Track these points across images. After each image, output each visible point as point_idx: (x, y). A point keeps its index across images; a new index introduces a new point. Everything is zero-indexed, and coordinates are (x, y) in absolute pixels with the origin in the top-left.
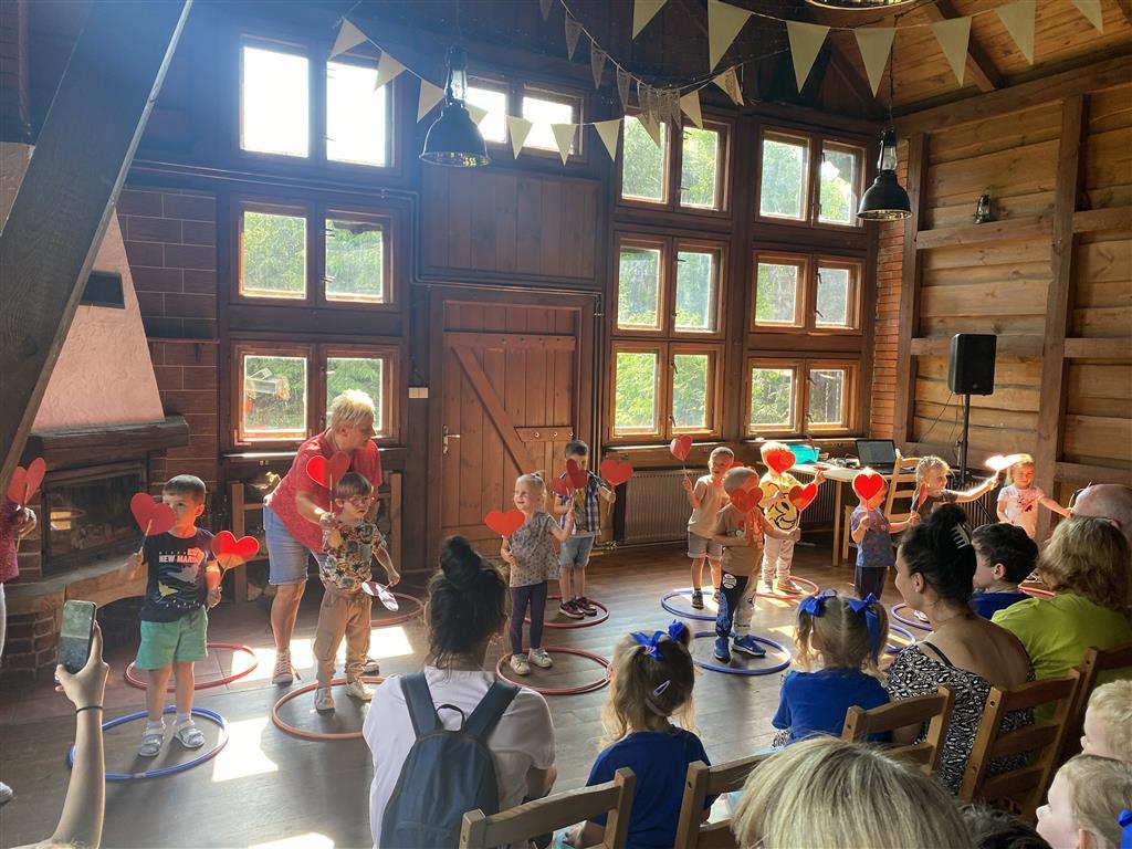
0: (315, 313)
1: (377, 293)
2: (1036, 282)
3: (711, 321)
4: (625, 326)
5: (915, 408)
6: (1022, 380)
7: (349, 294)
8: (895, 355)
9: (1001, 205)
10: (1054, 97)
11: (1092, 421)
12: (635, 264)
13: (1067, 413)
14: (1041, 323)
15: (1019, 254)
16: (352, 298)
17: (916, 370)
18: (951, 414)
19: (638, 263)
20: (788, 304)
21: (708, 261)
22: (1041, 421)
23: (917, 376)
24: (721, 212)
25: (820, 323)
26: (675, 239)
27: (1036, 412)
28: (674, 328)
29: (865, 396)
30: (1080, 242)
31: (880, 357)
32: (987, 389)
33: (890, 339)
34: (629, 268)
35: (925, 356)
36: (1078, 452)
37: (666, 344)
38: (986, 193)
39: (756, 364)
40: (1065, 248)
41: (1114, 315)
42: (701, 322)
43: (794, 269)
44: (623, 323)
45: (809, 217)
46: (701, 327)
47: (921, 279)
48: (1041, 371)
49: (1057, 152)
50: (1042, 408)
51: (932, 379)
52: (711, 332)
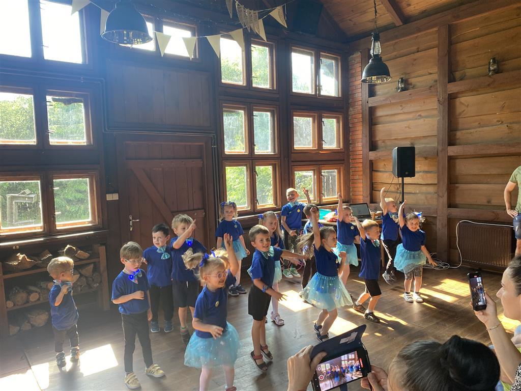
0: (43, 153)
1: (83, 139)
2: (430, 119)
3: (273, 147)
4: (229, 152)
5: (373, 186)
6: (426, 168)
7: (65, 141)
8: (361, 161)
9: (409, 82)
10: (433, 27)
11: (462, 186)
12: (231, 119)
13: (450, 184)
14: (435, 140)
15: (421, 106)
16: (67, 143)
17: (372, 168)
18: (392, 188)
19: (233, 118)
20: (308, 138)
21: (268, 116)
22: (438, 188)
23: (373, 170)
24: (273, 90)
25: (325, 146)
26: (251, 104)
27: (435, 184)
28: (254, 152)
29: (348, 183)
30: (451, 99)
31: (353, 162)
32: (412, 174)
33: (357, 153)
34: (228, 120)
35: (377, 160)
36: (457, 202)
37: (251, 161)
38: (402, 77)
39: (296, 169)
40: (444, 102)
41: (471, 133)
42: (267, 148)
43: (310, 119)
44: (227, 151)
45: (316, 92)
46: (267, 151)
47: (372, 122)
48: (436, 163)
49: (437, 54)
50: (438, 182)
51: (380, 172)
52: (273, 153)
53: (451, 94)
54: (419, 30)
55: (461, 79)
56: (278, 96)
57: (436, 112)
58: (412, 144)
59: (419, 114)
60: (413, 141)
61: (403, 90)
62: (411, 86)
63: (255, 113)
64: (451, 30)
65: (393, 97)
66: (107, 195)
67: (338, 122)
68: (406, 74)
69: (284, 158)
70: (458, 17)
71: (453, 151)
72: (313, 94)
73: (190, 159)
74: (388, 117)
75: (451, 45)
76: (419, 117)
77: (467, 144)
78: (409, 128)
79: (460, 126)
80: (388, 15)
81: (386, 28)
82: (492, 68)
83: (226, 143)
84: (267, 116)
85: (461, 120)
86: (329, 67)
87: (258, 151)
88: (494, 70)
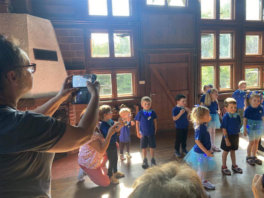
0: (112, 61)
1: (129, 54)
3: (231, 54)
4: (203, 58)
12: (206, 39)
16: (122, 56)
19: (207, 38)
20: (256, 48)
24: (233, 20)
26: (218, 30)
28: (219, 58)
34: (204, 40)
37: (217, 63)
39: (246, 67)
43: (258, 36)
45: (262, 19)
46: (228, 57)
52: (231, 58)
56: (236, 23)
63: (221, 35)
66: (140, 81)
69: (238, 61)
83: (202, 53)
84: (228, 36)
87: (221, 57)
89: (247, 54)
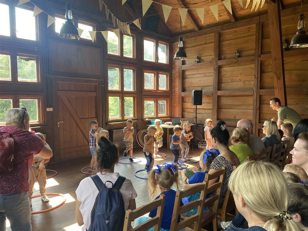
1: (35, 79)
2: (210, 77)
3: (133, 88)
5: (183, 110)
6: (208, 101)
8: (178, 97)
9: (201, 59)
10: (212, 33)
11: (224, 110)
13: (218, 109)
14: (212, 87)
15: (206, 71)
16: (26, 81)
17: (183, 100)
18: (192, 111)
19: (113, 72)
20: (152, 84)
22: (213, 111)
23: (183, 102)
24: (134, 58)
25: (160, 89)
26: (123, 65)
27: (212, 109)
29: (171, 107)
30: (220, 68)
31: (174, 97)
32: (201, 104)
33: (176, 93)
34: (110, 73)
35: (185, 97)
36: (221, 118)
37: (122, 94)
38: (198, 56)
39: (145, 99)
40: (216, 69)
41: (228, 85)
42: (130, 88)
43: (153, 75)
44: (110, 88)
45: (156, 61)
46: (131, 90)
47: (183, 77)
48: (212, 99)
49: (214, 46)
50: (213, 108)
51: (187, 102)
52: (133, 91)
53: (220, 66)
54: (206, 34)
55: (224, 59)
56: (136, 62)
57: (213, 74)
58: (202, 89)
59: (205, 74)
60: (202, 88)
61: (198, 62)
62: (202, 61)
63: (124, 70)
64: (220, 35)
65: (194, 65)
66: (47, 108)
67: (167, 77)
68: (200, 54)
69: (139, 94)
70: (223, 29)
71: (220, 93)
72: (155, 62)
73: (90, 91)
74: (191, 75)
75: (220, 42)
76: (205, 76)
77: (226, 90)
78: (200, 81)
79: (223, 82)
80: (191, 25)
81: (191, 31)
82: (237, 55)
83: (109, 85)
84: (131, 71)
85: (223, 78)
86: (163, 48)
87: (125, 89)
88: (238, 56)
89: (146, 88)
